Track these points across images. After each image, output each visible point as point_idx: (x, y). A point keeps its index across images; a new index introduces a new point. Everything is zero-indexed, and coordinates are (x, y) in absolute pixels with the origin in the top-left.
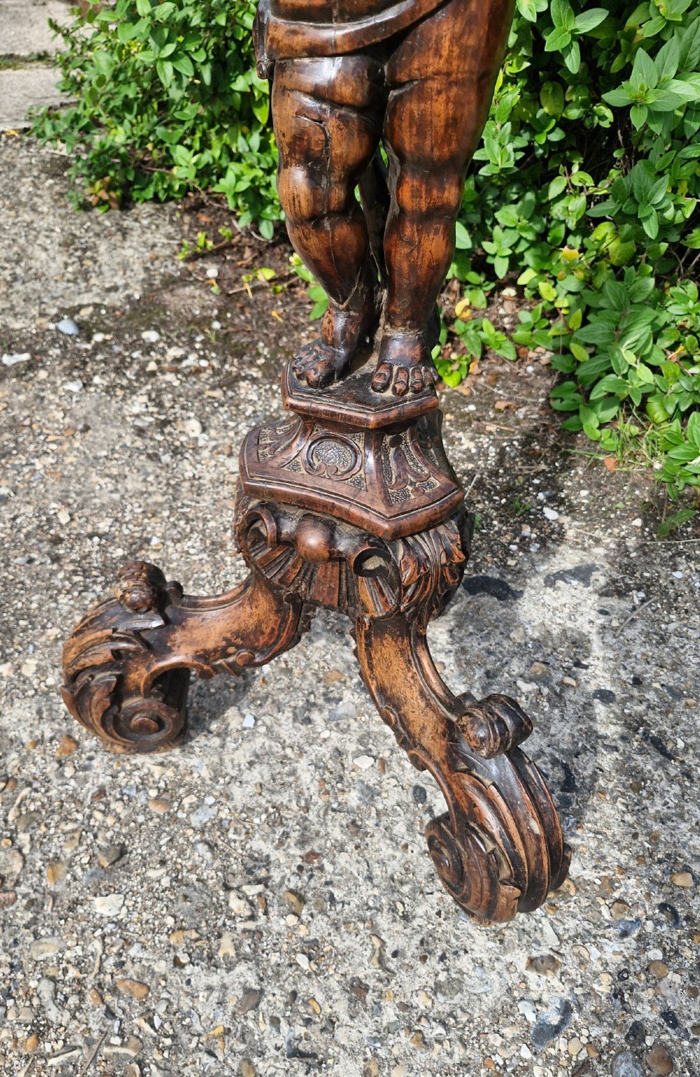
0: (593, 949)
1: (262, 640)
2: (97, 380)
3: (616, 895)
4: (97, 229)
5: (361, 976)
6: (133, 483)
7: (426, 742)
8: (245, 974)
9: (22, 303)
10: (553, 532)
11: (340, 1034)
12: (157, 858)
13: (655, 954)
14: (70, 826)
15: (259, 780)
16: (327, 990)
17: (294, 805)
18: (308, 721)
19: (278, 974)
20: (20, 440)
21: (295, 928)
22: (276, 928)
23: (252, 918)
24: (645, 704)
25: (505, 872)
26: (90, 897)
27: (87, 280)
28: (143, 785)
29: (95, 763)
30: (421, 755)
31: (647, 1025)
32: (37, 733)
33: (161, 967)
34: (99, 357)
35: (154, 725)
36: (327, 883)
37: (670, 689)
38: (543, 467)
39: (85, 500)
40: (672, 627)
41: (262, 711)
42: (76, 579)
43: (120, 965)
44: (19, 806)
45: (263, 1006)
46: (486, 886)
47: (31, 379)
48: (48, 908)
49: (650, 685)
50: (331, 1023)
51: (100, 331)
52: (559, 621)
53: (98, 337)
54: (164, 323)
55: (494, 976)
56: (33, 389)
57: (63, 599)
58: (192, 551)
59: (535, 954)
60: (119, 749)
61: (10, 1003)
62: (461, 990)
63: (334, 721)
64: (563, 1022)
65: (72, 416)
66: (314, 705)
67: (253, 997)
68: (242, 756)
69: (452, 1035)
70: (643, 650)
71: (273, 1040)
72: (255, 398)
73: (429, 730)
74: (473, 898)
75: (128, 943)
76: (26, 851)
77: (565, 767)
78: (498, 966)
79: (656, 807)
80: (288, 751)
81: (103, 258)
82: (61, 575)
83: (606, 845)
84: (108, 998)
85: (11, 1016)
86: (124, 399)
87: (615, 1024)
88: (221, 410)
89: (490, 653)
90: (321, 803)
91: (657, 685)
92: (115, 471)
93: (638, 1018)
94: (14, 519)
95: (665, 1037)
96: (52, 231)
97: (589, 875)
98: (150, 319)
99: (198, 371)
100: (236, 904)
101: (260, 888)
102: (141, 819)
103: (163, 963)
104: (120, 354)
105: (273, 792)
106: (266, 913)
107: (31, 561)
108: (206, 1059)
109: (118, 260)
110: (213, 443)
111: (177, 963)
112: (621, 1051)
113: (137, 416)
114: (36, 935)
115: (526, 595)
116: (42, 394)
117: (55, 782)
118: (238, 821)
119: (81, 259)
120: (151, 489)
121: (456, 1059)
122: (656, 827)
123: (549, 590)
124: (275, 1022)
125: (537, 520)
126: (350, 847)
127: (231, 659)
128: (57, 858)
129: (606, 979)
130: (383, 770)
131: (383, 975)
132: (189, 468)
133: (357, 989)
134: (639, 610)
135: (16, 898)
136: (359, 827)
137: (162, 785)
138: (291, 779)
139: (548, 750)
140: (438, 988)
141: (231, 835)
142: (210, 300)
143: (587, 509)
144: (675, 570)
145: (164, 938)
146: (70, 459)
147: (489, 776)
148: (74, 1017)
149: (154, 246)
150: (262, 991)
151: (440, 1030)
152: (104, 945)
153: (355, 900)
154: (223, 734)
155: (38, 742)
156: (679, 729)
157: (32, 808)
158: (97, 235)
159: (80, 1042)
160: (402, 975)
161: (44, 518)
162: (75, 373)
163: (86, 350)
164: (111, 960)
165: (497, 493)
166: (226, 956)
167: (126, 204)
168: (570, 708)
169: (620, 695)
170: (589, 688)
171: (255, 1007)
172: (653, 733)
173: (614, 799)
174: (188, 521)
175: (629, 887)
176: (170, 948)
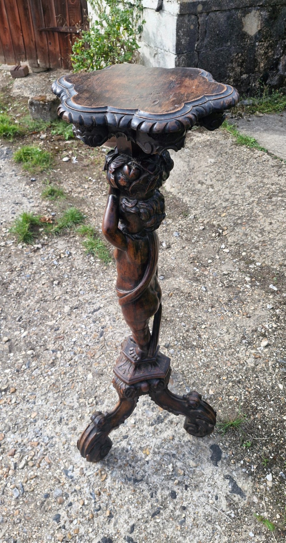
0: (86, 485)
2: (277, 311)
3: (102, 493)
6: (226, 337)
8: (76, 405)
10: (259, 479)
11: (65, 426)
12: (102, 381)
13: (86, 502)
16: (74, 422)
19: (77, 412)
23: (89, 404)
24: (173, 509)
26: (92, 372)
31: (68, 498)
33: (77, 389)
37: (183, 521)
39: (214, 329)
40: (218, 527)
42: (181, 338)
43: (78, 382)
47: (267, 295)
48: (89, 366)
49: (183, 513)
50: (67, 424)
52: (207, 480)
55: (79, 459)
56: (262, 298)
58: (202, 361)
59: (84, 470)
64: (69, 477)
65: (254, 311)
67: (72, 408)
70: (201, 512)
71: (64, 414)
75: (82, 382)
77: (141, 480)
78: (81, 461)
79: (132, 508)
82: (181, 334)
83: (117, 491)
84: (71, 382)
85: (68, 368)
86: (271, 321)
87: (68, 490)
89: (184, 455)
91: (184, 516)
92: (231, 331)
93: (70, 496)
94: (199, 317)
95: (65, 502)
97: (107, 485)
100: (91, 400)
107: (184, 326)
108: (59, 403)
111: (78, 392)
112: (63, 491)
113: (263, 327)
114: (83, 366)
115: (216, 467)
116: (261, 301)
120: (226, 342)
122: (125, 508)
123: (222, 477)
124: (67, 413)
125: (263, 472)
128: (99, 363)
129: (80, 488)
132: (242, 349)
134: (223, 513)
135: (90, 360)
144: (255, 534)
145: (83, 388)
148: (67, 378)
150: (73, 409)
156: (165, 521)
161: (202, 323)
162: (277, 304)
164: (78, 380)
166: (80, 401)
168: (166, 482)
169: (175, 501)
170: (175, 489)
171: (70, 409)
172: (162, 511)
173: (133, 494)
174: (216, 356)
175: (104, 497)
176: (81, 390)
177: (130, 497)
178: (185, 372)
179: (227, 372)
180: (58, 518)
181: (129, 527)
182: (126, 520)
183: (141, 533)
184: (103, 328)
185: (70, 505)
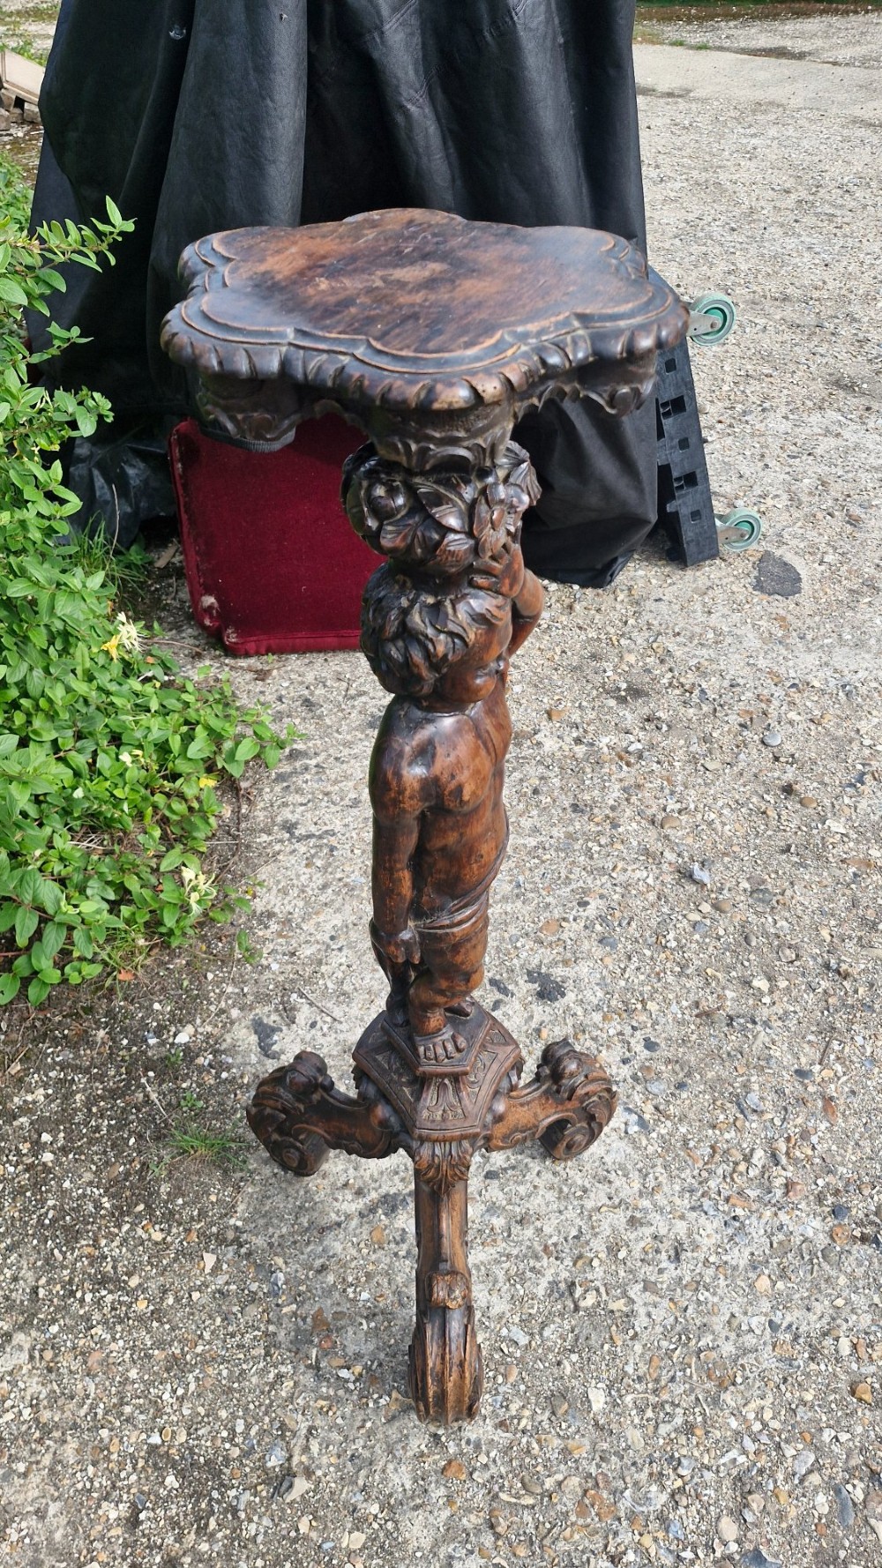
5: (626, 1220)
8: (635, 1291)
10: (206, 1042)
11: (663, 1231)
12: (555, 1370)
14: (535, 1445)
16: (637, 1239)
17: (506, 1265)
19: (632, 1271)
21: (601, 1261)
22: (602, 1274)
23: (597, 1290)
26: (592, 1415)
28: (494, 1390)
29: (473, 1437)
31: (631, 1073)
32: (440, 1503)
33: (638, 1348)
36: (566, 1240)
38: (102, 1033)
42: (212, 1525)
43: (640, 1379)
44: (519, 1498)
45: (653, 1279)
48: (605, 1446)
50: (656, 1237)
55: (614, 1145)
57: (249, 1530)
61: (677, 1455)
64: (635, 1113)
67: (648, 1286)
69: (651, 1172)
71: (672, 1271)
75: (625, 1376)
76: (559, 1477)
82: (204, 1547)
84: (663, 1383)
85: (684, 1451)
90: (503, 1245)
93: (628, 1076)
100: (590, 1300)
102: (523, 1387)
103: (636, 1348)
105: (496, 1281)
106: (593, 1281)
108: (690, 1310)
111: (634, 1338)
112: (646, 1088)
114: (626, 1449)
117: (493, 1470)
118: (521, 1308)
121: (663, 1171)
123: (282, 1057)
124: (661, 1271)
125: (188, 1050)
126: (538, 1224)
128: (563, 1451)
131: (623, 1207)
133: (632, 1222)
134: (313, 1001)
135: (602, 1474)
136: (522, 1218)
137: (492, 1373)
140: (626, 1176)
141: (533, 1311)
143: (180, 1009)
144: (268, 967)
145: (619, 1349)
148: (678, 1405)
150: (644, 1280)
151: (649, 1177)
152: (627, 1394)
153: (578, 1221)
155: (450, 1500)
157: (519, 1485)
159: (693, 1398)
160: (622, 1195)
164: (637, 1386)
165: (136, 1078)
166: (625, 1305)
171: (654, 1284)
174: (123, 1404)
176: (625, 1343)
178: (260, 1351)
179: (119, 1328)
180: (650, 1045)
185: (625, 1061)
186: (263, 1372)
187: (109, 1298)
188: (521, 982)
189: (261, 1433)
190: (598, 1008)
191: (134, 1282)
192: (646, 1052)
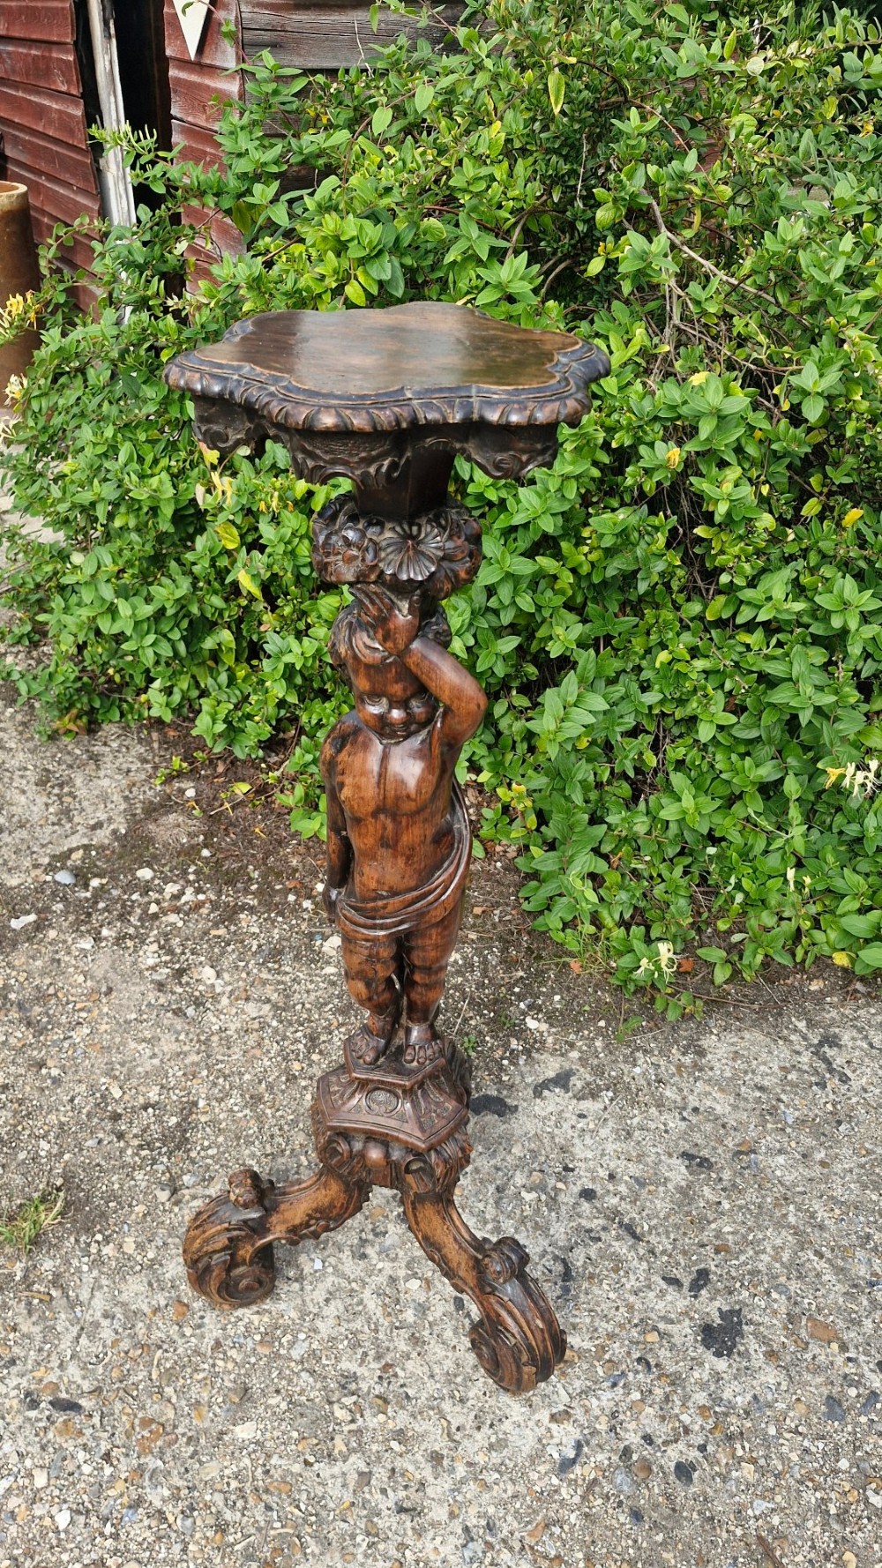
0: (594, 1400)
1: (335, 1212)
2: (105, 932)
3: (607, 1357)
4: (69, 759)
5: (437, 1449)
6: (168, 1045)
7: (462, 1273)
8: (357, 1462)
9: (14, 857)
10: (536, 1042)
11: (430, 1491)
12: (272, 1389)
13: (636, 1396)
14: (201, 1375)
15: (336, 1313)
16: (415, 1463)
17: (366, 1329)
18: (364, 1256)
19: (379, 1459)
20: (51, 1012)
21: (385, 1423)
22: (371, 1425)
23: (353, 1421)
24: (619, 1196)
25: (525, 1358)
26: (231, 1427)
27: (70, 820)
28: (248, 1333)
29: (206, 1320)
30: (460, 1283)
31: (633, 1447)
32: (154, 1303)
33: (297, 1468)
34: (101, 905)
35: (257, 1285)
36: (402, 1386)
37: (637, 1180)
38: (521, 973)
39: (130, 1070)
40: (635, 1121)
41: (326, 1253)
42: (144, 1153)
43: (267, 1472)
45: (373, 1482)
46: (514, 1368)
47: (41, 940)
48: (203, 1441)
49: (621, 1178)
50: (422, 1485)
51: (96, 876)
52: (549, 1130)
53: (95, 883)
54: (154, 857)
55: (528, 1431)
56: (47, 951)
57: (139, 1175)
58: (236, 1108)
59: (554, 1411)
60: (226, 1307)
61: (196, 1513)
62: (507, 1446)
63: (384, 1252)
64: (577, 1455)
65: (92, 978)
66: (366, 1241)
67: (365, 1478)
68: (320, 1295)
69: (505, 1478)
70: (614, 1147)
71: (386, 1504)
72: (257, 931)
73: (463, 1265)
74: (507, 1379)
75: (269, 1456)
76: (174, 1400)
77: (564, 1261)
78: (531, 1424)
79: (631, 1283)
80: (354, 1285)
81: (82, 793)
82: (129, 1152)
83: (597, 1319)
84: (264, 1497)
85: (199, 1522)
86: (135, 951)
87: (612, 1450)
88: (229, 949)
89: (498, 1169)
90: (386, 1324)
91: (626, 1178)
92: (148, 1034)
93: (627, 1443)
94: (72, 1100)
95: (645, 1453)
96: (26, 769)
97: (587, 1345)
98: (141, 856)
99: (199, 905)
100: (340, 1413)
101: (354, 1398)
102: (253, 1360)
103: (297, 1465)
104: (120, 898)
105: (348, 1321)
106: (362, 1416)
107: (100, 1142)
108: (343, 1525)
109: (96, 792)
110: (229, 988)
111: (307, 1463)
112: (618, 1467)
113: (153, 968)
114: (201, 1463)
115: (520, 1109)
116: (57, 957)
117: (180, 1341)
118: (326, 1348)
119: (60, 797)
120: (186, 1048)
121: (510, 1493)
122: (632, 1299)
123: (538, 1101)
124: (384, 1491)
125: (522, 1031)
126: (414, 1355)
127: (312, 1228)
128: (198, 1402)
129: (604, 1419)
130: (429, 1289)
131: (452, 1445)
132: (214, 1020)
133: (436, 1458)
134: (609, 1110)
135: (177, 1438)
136: (417, 1339)
137: (262, 1329)
138: (360, 1308)
139: (549, 1249)
140: (491, 1447)
141: (324, 1361)
142: (195, 825)
143: (561, 1014)
144: (635, 1066)
145: (293, 1447)
146: (103, 1027)
147: (507, 1295)
148: (244, 1515)
149: (129, 771)
150: (370, 1472)
151: (496, 1475)
152: (252, 1460)
153: (424, 1395)
154: (300, 1278)
155: (156, 1310)
156: (644, 1214)
157: (168, 1366)
158: (70, 766)
159: (253, 1531)
160: (465, 1442)
161: (98, 1095)
162: (83, 928)
163: (87, 900)
164: (260, 1470)
165: (485, 1008)
166: (340, 1452)
167: (92, 728)
168: (563, 1208)
169: (600, 1191)
170: (576, 1189)
171: (368, 1483)
172: (626, 1220)
173: (601, 1282)
174: (225, 1077)
175: (617, 1349)
176: (300, 1454)
177: (607, 1288)
178: (269, 1150)
179: (279, 1059)
180: (684, 1471)
181: (670, 1289)
182: (657, 1296)
183: (678, 1264)
184: (34, 1404)
185: (648, 1439)
186: (253, 1156)
187: (301, 1046)
188: (717, 1304)
189: (208, 1167)
190: (718, 1400)
191: (315, 1057)
192: (672, 1465)
